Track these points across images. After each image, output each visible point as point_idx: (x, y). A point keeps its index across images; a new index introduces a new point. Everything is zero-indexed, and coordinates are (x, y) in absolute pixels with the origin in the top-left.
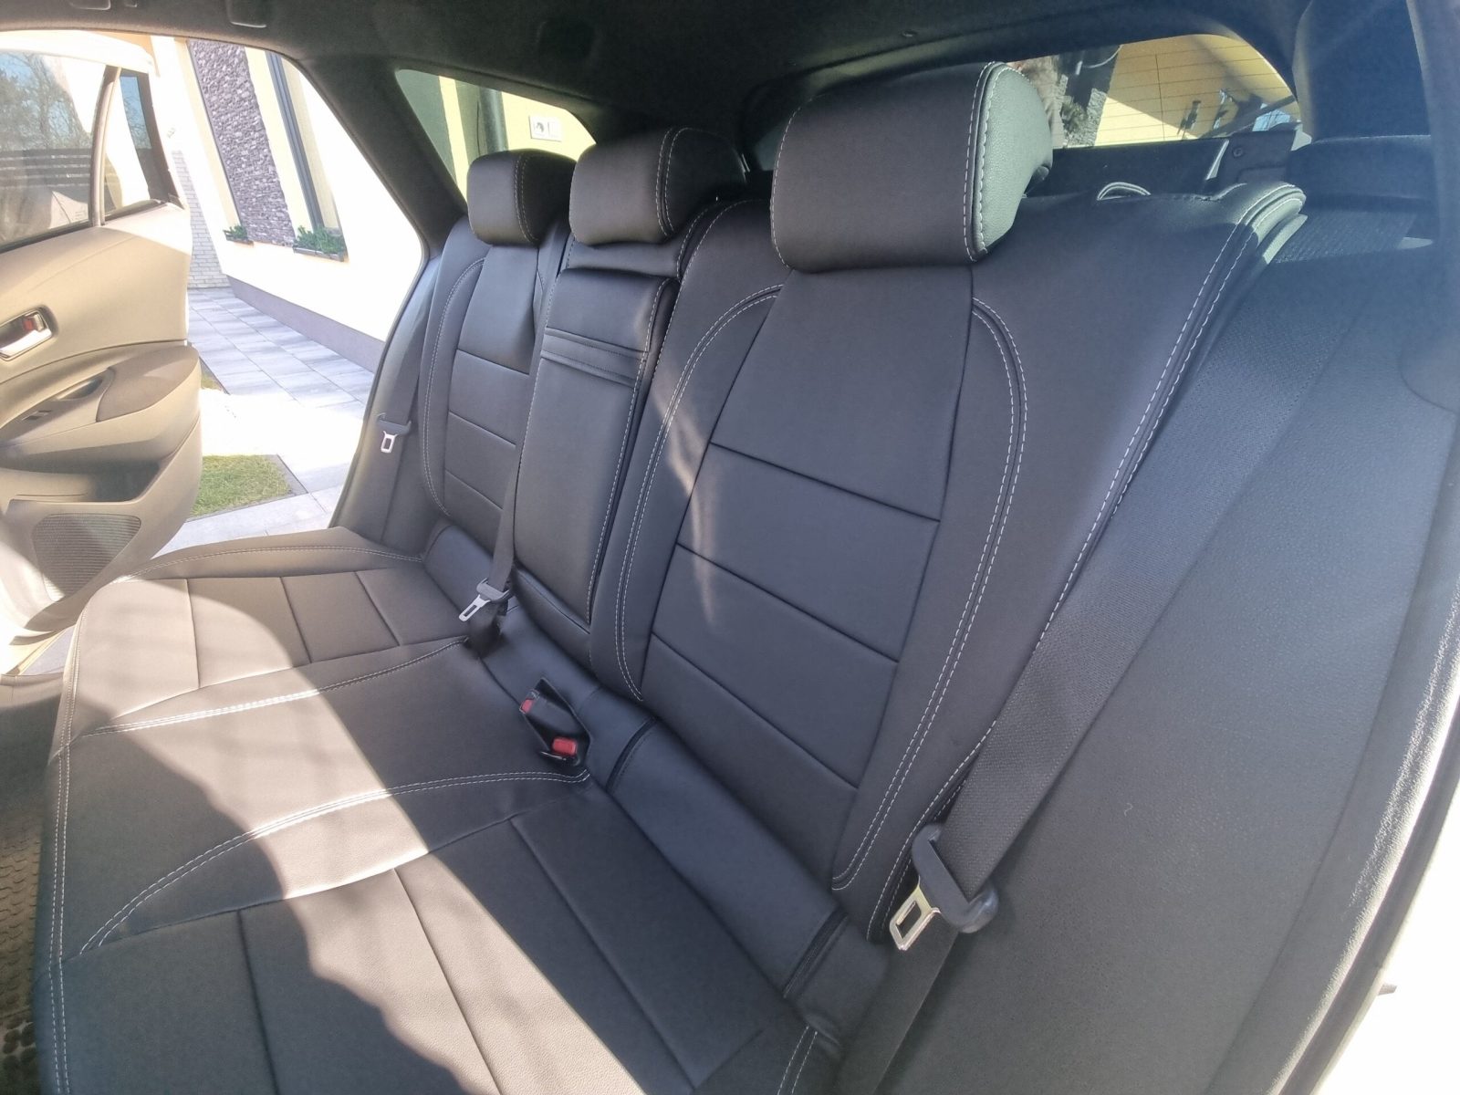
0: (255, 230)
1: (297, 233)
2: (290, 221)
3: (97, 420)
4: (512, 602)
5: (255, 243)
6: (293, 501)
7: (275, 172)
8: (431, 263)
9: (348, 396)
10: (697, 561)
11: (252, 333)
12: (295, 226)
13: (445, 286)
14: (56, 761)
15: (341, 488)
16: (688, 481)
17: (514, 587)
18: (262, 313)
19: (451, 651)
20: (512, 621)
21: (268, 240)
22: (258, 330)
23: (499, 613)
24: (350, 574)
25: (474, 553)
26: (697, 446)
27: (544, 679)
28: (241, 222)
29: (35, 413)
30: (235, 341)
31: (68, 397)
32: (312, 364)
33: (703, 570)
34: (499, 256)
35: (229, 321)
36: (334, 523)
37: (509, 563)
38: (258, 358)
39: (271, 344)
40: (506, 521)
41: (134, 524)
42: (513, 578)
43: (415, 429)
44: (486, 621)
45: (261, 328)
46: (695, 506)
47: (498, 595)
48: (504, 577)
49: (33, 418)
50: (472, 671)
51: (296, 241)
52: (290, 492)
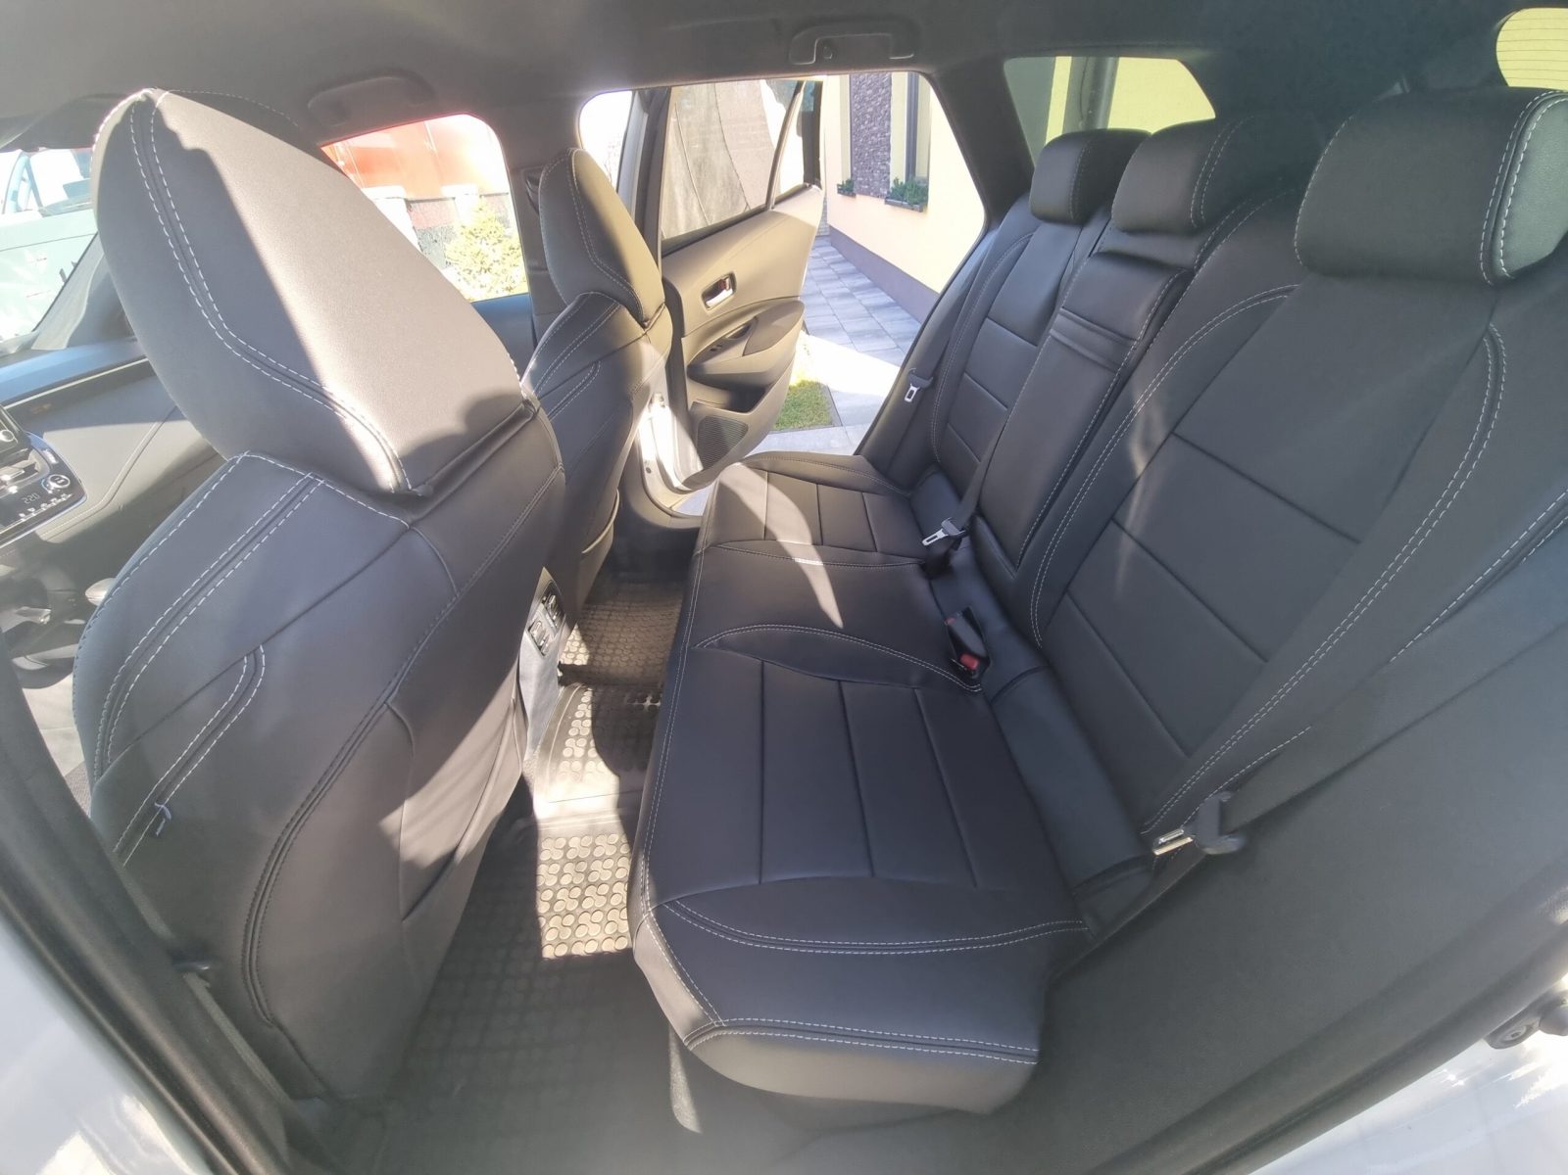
0: (860, 182)
1: (892, 185)
2: (889, 173)
3: (744, 355)
4: (965, 541)
5: (858, 196)
6: (832, 430)
7: (889, 126)
8: (988, 234)
9: (893, 342)
10: (1125, 538)
11: (835, 280)
12: (892, 178)
13: (994, 255)
14: (697, 556)
15: (868, 427)
16: (1140, 465)
17: (970, 531)
18: (847, 260)
19: (910, 567)
20: (961, 556)
21: (867, 193)
22: (840, 276)
23: (952, 547)
24: (859, 493)
25: (948, 494)
26: (1159, 435)
27: (971, 608)
28: (852, 175)
29: (714, 347)
30: (823, 286)
31: (732, 337)
32: (872, 310)
33: (1127, 546)
34: (1047, 230)
35: (822, 268)
36: (857, 453)
37: (971, 509)
38: (835, 303)
39: (847, 290)
40: (980, 471)
41: (745, 429)
42: (972, 520)
43: (934, 385)
44: (941, 550)
45: (842, 274)
46: (1139, 489)
47: (955, 532)
48: (964, 520)
49: (712, 350)
50: (920, 586)
51: (888, 193)
52: (831, 424)
